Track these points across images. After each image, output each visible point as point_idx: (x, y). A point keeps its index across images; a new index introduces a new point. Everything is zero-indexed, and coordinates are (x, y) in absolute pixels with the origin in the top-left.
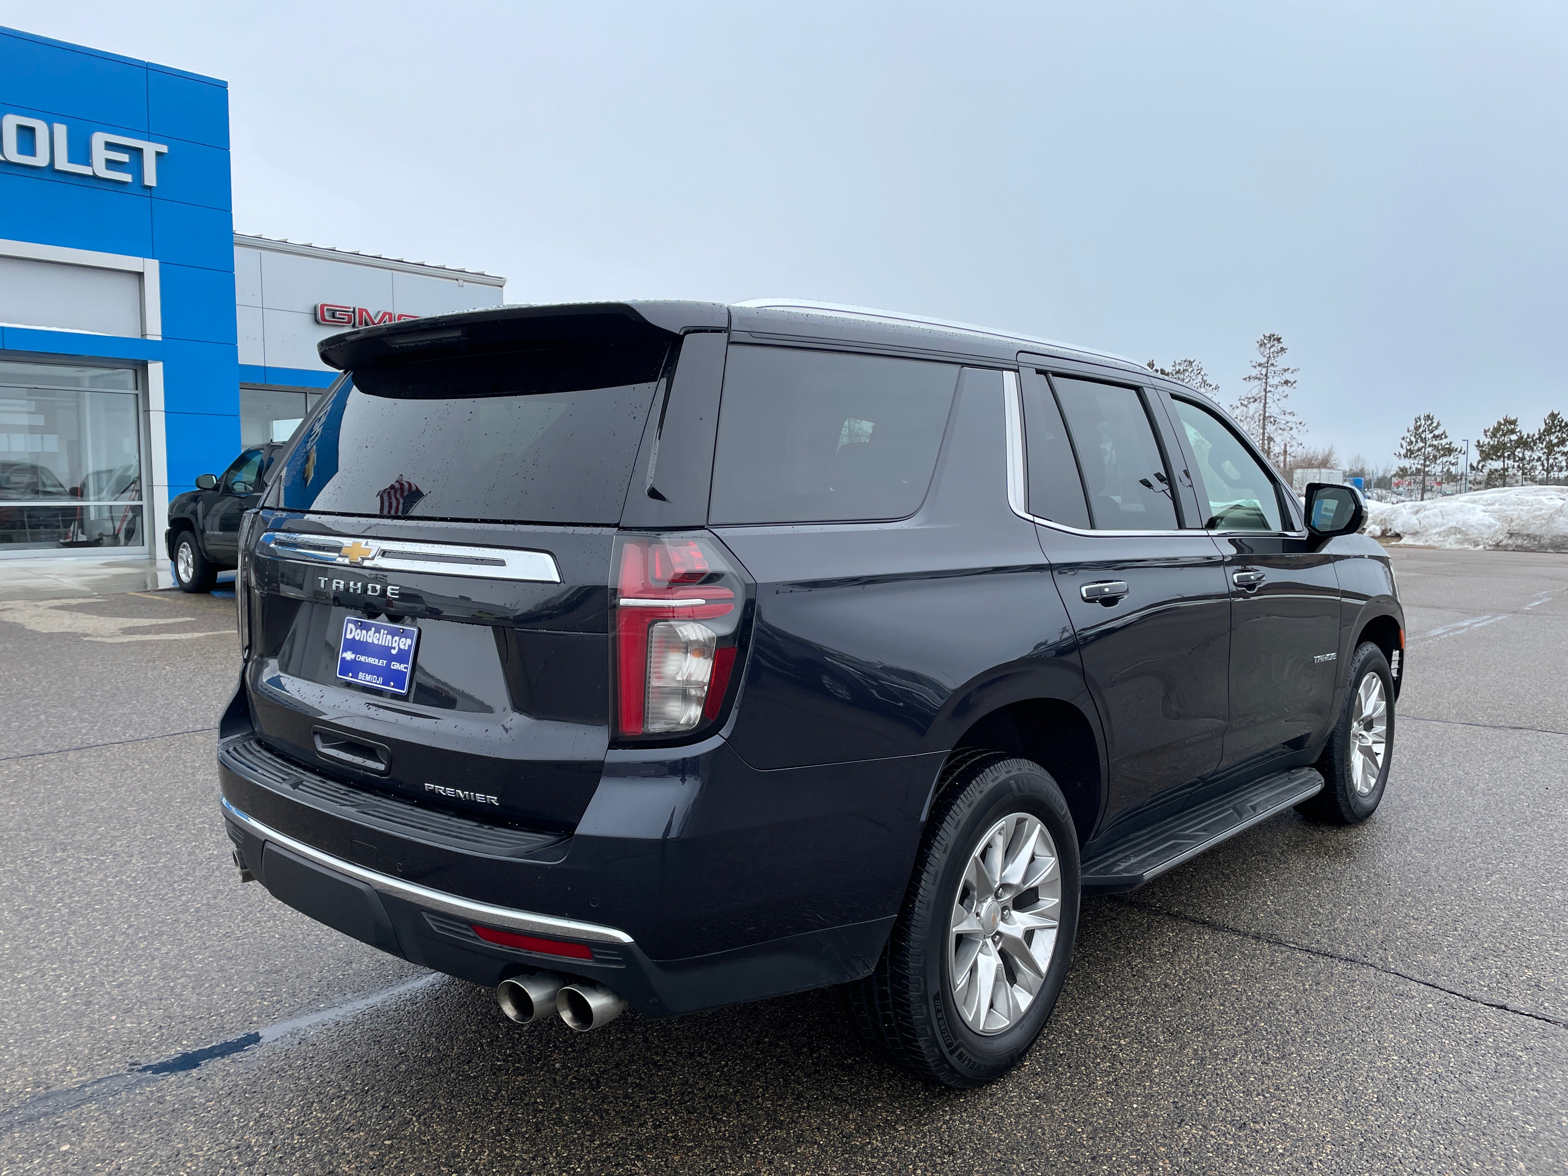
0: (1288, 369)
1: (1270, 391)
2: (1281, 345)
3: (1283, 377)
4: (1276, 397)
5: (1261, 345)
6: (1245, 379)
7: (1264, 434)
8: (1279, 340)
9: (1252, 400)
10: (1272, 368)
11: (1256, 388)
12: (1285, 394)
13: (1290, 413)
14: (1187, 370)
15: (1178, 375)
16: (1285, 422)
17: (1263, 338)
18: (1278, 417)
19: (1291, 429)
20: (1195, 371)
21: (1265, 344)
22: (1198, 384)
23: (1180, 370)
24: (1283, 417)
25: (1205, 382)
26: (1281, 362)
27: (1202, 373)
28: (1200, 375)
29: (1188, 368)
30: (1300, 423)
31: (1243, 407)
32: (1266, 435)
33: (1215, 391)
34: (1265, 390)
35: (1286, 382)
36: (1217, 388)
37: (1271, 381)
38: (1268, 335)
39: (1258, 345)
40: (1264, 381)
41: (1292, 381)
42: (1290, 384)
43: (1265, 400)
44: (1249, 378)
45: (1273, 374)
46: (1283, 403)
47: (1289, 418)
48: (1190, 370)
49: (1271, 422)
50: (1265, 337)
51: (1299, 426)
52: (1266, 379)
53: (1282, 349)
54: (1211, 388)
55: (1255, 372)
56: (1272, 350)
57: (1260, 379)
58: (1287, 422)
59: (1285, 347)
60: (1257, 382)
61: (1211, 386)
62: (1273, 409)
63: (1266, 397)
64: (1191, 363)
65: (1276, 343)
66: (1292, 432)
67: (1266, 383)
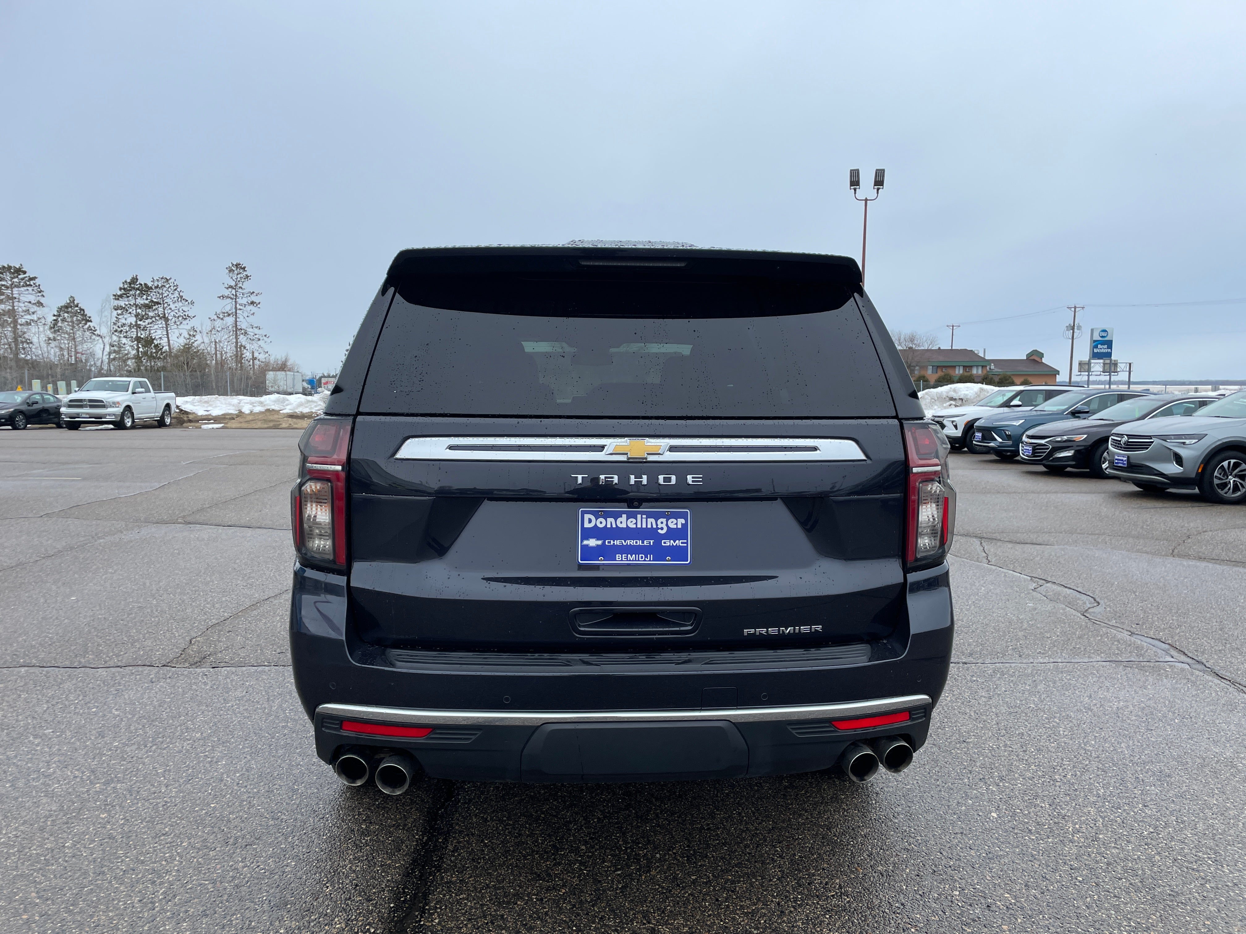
0: (253, 292)
1: (240, 309)
2: (245, 273)
3: (249, 298)
4: (245, 314)
5: (230, 271)
6: (220, 297)
7: (237, 342)
8: (244, 268)
9: (226, 315)
10: (240, 290)
11: (228, 306)
12: (252, 312)
13: (256, 327)
14: (164, 286)
15: (158, 290)
16: (253, 334)
17: (231, 266)
18: (247, 330)
19: (259, 340)
20: (172, 288)
21: (234, 271)
22: (176, 299)
23: (158, 286)
24: (251, 330)
25: (182, 297)
26: (248, 286)
27: (178, 290)
28: (176, 291)
29: (165, 284)
30: (265, 336)
31: (219, 320)
32: (239, 344)
33: (191, 306)
34: (236, 308)
35: (252, 303)
36: (192, 303)
37: (239, 301)
38: (235, 264)
39: (227, 271)
40: (234, 300)
41: (257, 302)
42: (255, 305)
43: (236, 315)
44: (222, 296)
45: (241, 295)
46: (251, 319)
47: (256, 331)
48: (167, 286)
49: (242, 334)
50: (233, 265)
51: (264, 338)
52: (236, 299)
53: (247, 276)
54: (187, 303)
55: (227, 292)
56: (239, 276)
57: (231, 298)
58: (256, 335)
59: (249, 275)
60: (229, 300)
61: (187, 301)
62: (243, 324)
63: (236, 313)
64: (167, 280)
65: (241, 271)
66: (259, 342)
67: (236, 302)
